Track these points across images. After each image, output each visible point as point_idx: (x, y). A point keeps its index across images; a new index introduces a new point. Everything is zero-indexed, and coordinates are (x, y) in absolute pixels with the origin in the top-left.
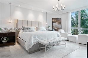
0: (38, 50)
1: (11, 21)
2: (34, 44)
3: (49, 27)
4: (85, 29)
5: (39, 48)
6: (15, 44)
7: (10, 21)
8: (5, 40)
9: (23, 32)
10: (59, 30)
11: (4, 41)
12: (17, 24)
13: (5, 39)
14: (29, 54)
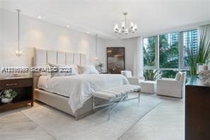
0: (93, 112)
1: (21, 53)
2: (86, 99)
3: (101, 66)
4: (167, 69)
5: (94, 107)
6: (32, 105)
7: (17, 52)
8: (7, 97)
9: (52, 76)
10: (122, 72)
11: (5, 100)
12: (33, 58)
13: (8, 95)
14: (78, 120)
